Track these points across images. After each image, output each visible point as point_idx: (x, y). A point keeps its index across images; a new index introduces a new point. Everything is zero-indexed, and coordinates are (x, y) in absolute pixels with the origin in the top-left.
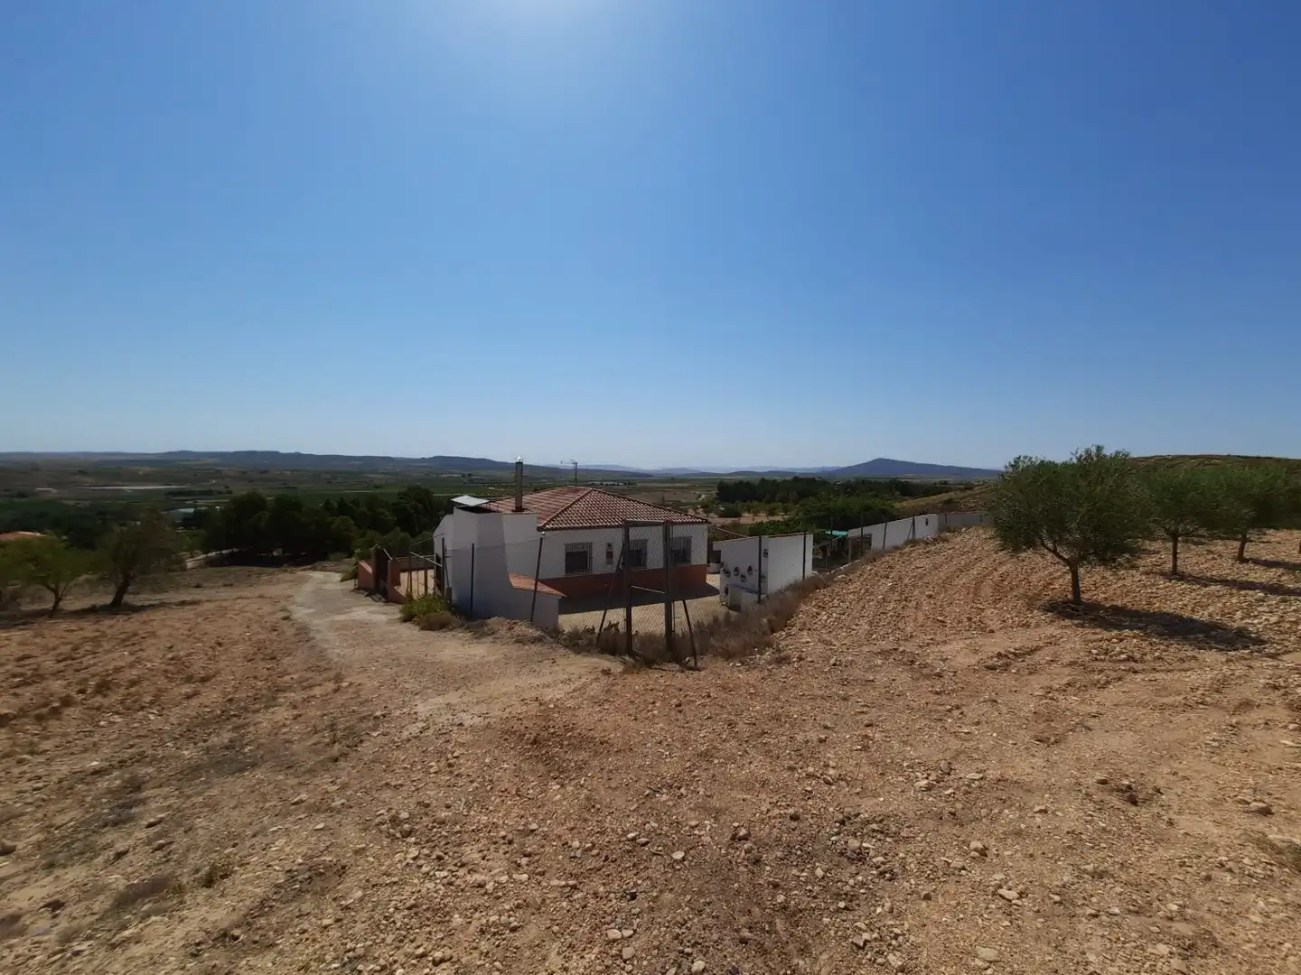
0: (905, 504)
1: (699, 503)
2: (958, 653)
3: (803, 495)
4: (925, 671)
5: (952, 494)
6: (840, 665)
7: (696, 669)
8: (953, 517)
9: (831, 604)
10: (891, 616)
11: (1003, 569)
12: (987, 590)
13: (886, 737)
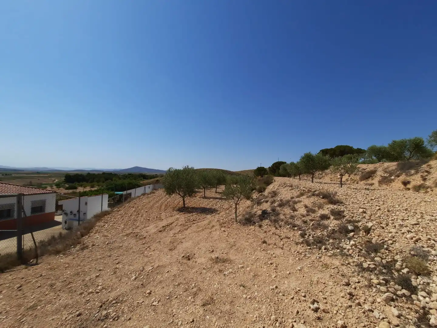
0: (144, 182)
1: (54, 184)
2: (152, 229)
3: (106, 179)
4: (141, 237)
5: (158, 178)
6: (110, 243)
7: (37, 264)
8: (157, 186)
9: (110, 221)
10: (133, 221)
11: (168, 200)
12: (163, 207)
13: (123, 265)
